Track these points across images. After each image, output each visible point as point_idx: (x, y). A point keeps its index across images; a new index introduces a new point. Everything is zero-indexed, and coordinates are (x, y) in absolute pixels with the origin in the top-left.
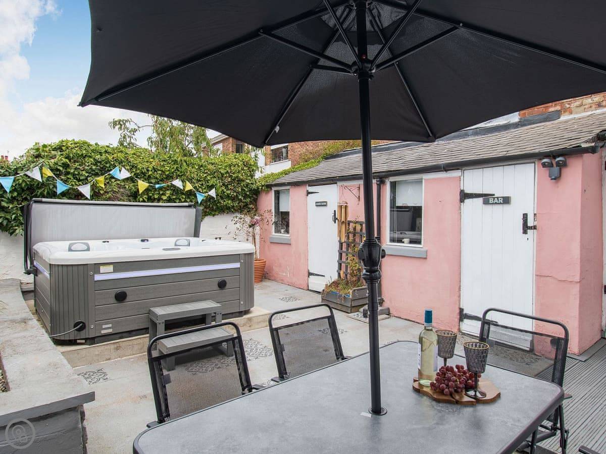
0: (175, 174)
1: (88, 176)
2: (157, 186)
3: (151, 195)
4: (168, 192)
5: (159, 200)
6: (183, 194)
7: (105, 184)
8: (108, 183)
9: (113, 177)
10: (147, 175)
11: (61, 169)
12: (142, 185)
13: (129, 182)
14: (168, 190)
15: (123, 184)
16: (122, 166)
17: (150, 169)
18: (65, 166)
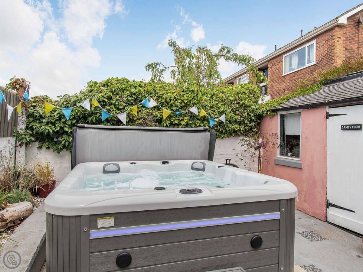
0: (192, 102)
1: (125, 106)
2: (178, 113)
3: (173, 121)
4: (186, 118)
5: (179, 125)
6: (198, 119)
7: (138, 112)
8: (140, 111)
9: (143, 107)
10: (170, 104)
11: (106, 100)
12: (166, 112)
13: (156, 110)
14: (186, 116)
15: (151, 112)
16: (151, 97)
17: (172, 99)
18: (110, 98)
